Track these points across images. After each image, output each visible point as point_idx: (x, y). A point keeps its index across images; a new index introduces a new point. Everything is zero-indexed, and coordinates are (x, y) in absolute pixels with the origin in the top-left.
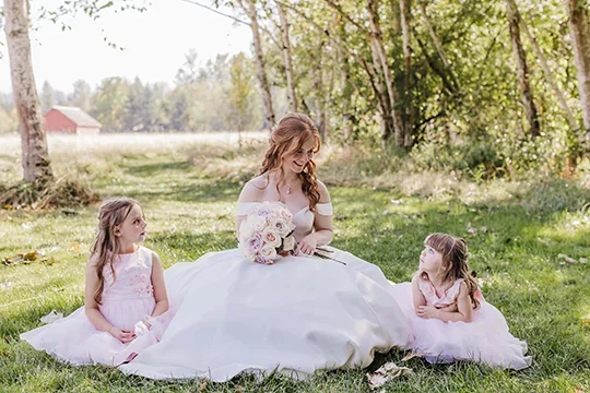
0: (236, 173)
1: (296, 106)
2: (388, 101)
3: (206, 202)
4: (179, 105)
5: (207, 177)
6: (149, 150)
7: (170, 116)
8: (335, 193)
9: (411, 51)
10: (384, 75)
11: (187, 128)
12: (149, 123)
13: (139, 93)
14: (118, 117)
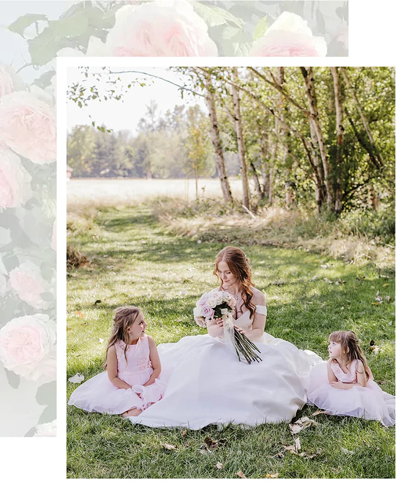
0: (195, 232)
1: (246, 170)
2: (323, 172)
3: (171, 262)
4: (141, 152)
5: (170, 234)
6: (120, 203)
7: (133, 162)
8: (276, 255)
9: (343, 129)
10: (319, 150)
11: (149, 174)
12: (114, 167)
13: (105, 140)
14: (87, 162)
